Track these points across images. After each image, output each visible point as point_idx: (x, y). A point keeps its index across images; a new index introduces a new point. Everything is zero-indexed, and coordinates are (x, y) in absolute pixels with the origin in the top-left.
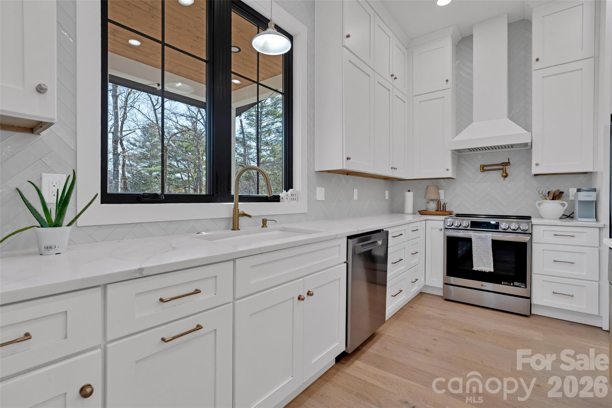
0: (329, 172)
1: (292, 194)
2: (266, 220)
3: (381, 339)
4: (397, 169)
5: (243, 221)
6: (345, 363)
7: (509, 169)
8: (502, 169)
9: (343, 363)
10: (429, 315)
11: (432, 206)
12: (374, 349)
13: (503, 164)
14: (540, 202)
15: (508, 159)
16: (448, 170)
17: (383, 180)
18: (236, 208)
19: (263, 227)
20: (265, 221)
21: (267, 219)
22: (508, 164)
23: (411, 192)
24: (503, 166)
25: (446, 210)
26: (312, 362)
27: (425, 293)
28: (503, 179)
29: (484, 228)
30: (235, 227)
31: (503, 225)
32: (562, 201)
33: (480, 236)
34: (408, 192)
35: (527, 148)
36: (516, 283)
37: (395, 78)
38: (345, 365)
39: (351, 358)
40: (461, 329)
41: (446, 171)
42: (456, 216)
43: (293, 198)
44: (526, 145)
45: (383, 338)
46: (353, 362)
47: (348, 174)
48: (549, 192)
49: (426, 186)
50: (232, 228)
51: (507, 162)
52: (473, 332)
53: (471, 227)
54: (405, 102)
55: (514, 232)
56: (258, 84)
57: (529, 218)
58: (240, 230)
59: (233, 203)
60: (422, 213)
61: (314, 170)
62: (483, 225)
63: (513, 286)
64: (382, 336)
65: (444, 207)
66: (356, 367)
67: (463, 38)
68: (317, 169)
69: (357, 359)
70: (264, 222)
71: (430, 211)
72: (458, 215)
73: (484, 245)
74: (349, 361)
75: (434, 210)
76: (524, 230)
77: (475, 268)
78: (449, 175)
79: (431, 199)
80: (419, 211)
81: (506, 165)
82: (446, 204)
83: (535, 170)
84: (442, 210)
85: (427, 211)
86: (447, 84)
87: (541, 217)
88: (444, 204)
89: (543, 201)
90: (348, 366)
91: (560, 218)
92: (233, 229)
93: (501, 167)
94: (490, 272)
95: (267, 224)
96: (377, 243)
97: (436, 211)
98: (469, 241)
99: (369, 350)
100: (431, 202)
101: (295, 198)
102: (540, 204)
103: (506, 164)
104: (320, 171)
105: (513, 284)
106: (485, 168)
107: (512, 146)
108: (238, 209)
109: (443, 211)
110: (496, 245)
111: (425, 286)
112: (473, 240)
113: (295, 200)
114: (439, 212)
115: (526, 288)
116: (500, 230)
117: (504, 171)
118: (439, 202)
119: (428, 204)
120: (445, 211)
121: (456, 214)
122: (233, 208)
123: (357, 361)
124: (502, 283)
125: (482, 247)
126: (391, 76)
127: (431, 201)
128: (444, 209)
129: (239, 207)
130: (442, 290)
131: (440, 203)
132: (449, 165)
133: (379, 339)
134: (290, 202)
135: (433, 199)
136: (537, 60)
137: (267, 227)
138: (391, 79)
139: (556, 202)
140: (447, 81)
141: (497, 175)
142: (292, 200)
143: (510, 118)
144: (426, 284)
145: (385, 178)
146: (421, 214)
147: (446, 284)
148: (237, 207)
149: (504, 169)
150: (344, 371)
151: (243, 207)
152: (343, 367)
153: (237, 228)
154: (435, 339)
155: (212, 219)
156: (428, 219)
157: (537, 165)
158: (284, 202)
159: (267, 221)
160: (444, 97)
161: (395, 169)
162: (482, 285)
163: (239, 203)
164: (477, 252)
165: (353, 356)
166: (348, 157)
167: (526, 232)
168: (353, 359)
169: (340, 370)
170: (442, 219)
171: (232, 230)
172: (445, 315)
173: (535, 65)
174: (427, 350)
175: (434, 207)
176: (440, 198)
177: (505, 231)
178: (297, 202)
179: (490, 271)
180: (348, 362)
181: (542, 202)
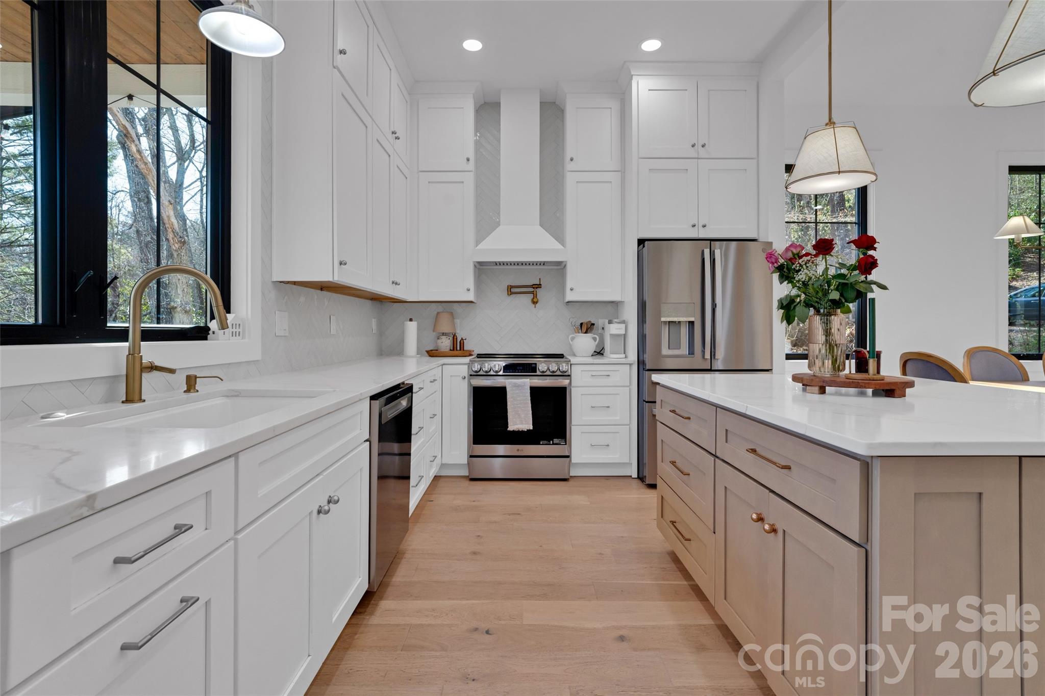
0: (295, 284)
1: (233, 324)
2: (196, 377)
3: (405, 558)
4: (399, 284)
5: (149, 381)
6: (365, 611)
7: (540, 293)
8: (532, 293)
9: (361, 613)
10: (459, 506)
11: (445, 344)
12: (401, 575)
13: (534, 286)
14: (574, 336)
15: (539, 279)
16: (469, 290)
17: (370, 301)
18: (134, 354)
19: (188, 391)
20: (193, 378)
21: (198, 376)
22: (539, 286)
23: (414, 321)
24: (534, 288)
25: (465, 349)
26: (334, 619)
27: (441, 476)
28: (533, 306)
29: (520, 371)
30: (133, 396)
31: (542, 366)
32: (594, 334)
33: (517, 383)
34: (410, 321)
35: (559, 267)
36: (556, 441)
37: (397, 138)
38: (366, 613)
39: (371, 601)
40: (504, 514)
41: (467, 291)
42: (478, 357)
43: (236, 332)
44: (559, 263)
45: (407, 556)
46: (377, 605)
47: (322, 289)
48: (581, 324)
49: (436, 313)
50: (124, 399)
51: (539, 283)
52: (519, 514)
53: (504, 372)
54: (406, 178)
55: (553, 375)
56: (159, 91)
57: (561, 356)
58: (144, 401)
59: (126, 344)
60: (433, 353)
61: (271, 279)
62: (518, 368)
63: (553, 444)
64: (404, 553)
65: (462, 344)
66: (386, 610)
67: (485, 103)
68: (277, 277)
69: (381, 598)
70: (191, 383)
71: (442, 350)
72: (480, 356)
73: (521, 395)
74: (370, 606)
75: (448, 349)
76: (553, 371)
77: (511, 428)
78: (470, 297)
79: (443, 333)
80: (427, 352)
81: (537, 288)
82: (464, 341)
83: (570, 297)
84: (458, 348)
85: (437, 350)
86: (468, 164)
87: (574, 355)
88: (462, 339)
89: (576, 334)
90: (372, 614)
91: (592, 355)
92: (128, 401)
93: (531, 290)
94: (529, 431)
95: (196, 385)
96: (401, 404)
97: (451, 350)
98: (502, 391)
99: (394, 579)
100: (444, 337)
101: (239, 332)
102: (573, 339)
103: (537, 286)
104: (281, 282)
105: (553, 442)
106: (513, 290)
107: (544, 263)
108: (141, 356)
109: (460, 350)
110: (535, 392)
111: (443, 466)
112: (508, 390)
113: (239, 335)
114: (455, 353)
115: (566, 444)
116: (538, 373)
117: (535, 295)
118: (455, 337)
119: (439, 341)
120: (463, 350)
121: (478, 354)
122: (127, 354)
123: (382, 601)
124: (541, 443)
125: (518, 398)
126: (391, 133)
127: (443, 335)
128: (462, 346)
129: (141, 352)
130: (467, 466)
131: (457, 339)
132: (470, 282)
133: (402, 558)
134: (229, 340)
135: (445, 333)
136: (572, 160)
137: (198, 391)
138: (391, 137)
139: (589, 336)
140: (468, 160)
141: (527, 299)
142: (232, 336)
143: (541, 225)
144: (443, 463)
145: (372, 298)
146: (430, 356)
147: (471, 456)
148: (137, 351)
149: (535, 293)
150: (369, 623)
151: (151, 351)
152: (364, 619)
153: (137, 397)
154: (479, 536)
155: (72, 380)
156: (445, 363)
157: (572, 290)
158: (218, 340)
159: (198, 379)
160: (463, 182)
161: (396, 284)
162: (518, 450)
163: (142, 343)
164: (513, 405)
165: (373, 596)
166: (342, 260)
167: (565, 374)
168: (374, 600)
169: (361, 624)
170: (465, 363)
171: (123, 402)
172: (478, 501)
173: (570, 166)
174: (475, 553)
175: (448, 344)
176: (455, 330)
177: (543, 375)
178: (242, 339)
179: (528, 429)
180: (368, 609)
181: (576, 336)
